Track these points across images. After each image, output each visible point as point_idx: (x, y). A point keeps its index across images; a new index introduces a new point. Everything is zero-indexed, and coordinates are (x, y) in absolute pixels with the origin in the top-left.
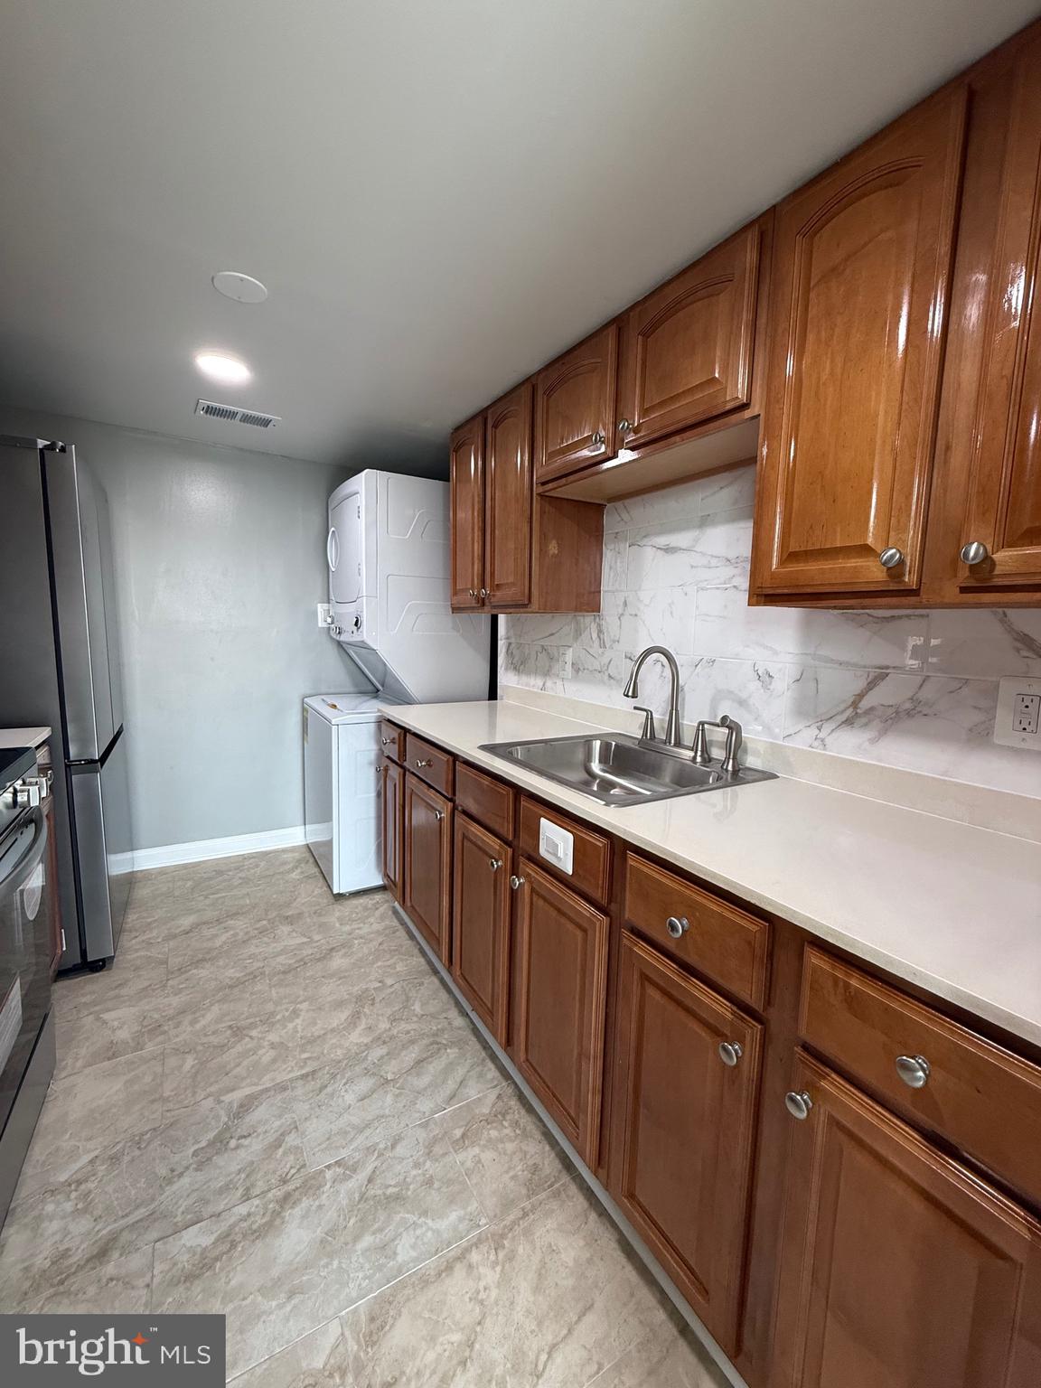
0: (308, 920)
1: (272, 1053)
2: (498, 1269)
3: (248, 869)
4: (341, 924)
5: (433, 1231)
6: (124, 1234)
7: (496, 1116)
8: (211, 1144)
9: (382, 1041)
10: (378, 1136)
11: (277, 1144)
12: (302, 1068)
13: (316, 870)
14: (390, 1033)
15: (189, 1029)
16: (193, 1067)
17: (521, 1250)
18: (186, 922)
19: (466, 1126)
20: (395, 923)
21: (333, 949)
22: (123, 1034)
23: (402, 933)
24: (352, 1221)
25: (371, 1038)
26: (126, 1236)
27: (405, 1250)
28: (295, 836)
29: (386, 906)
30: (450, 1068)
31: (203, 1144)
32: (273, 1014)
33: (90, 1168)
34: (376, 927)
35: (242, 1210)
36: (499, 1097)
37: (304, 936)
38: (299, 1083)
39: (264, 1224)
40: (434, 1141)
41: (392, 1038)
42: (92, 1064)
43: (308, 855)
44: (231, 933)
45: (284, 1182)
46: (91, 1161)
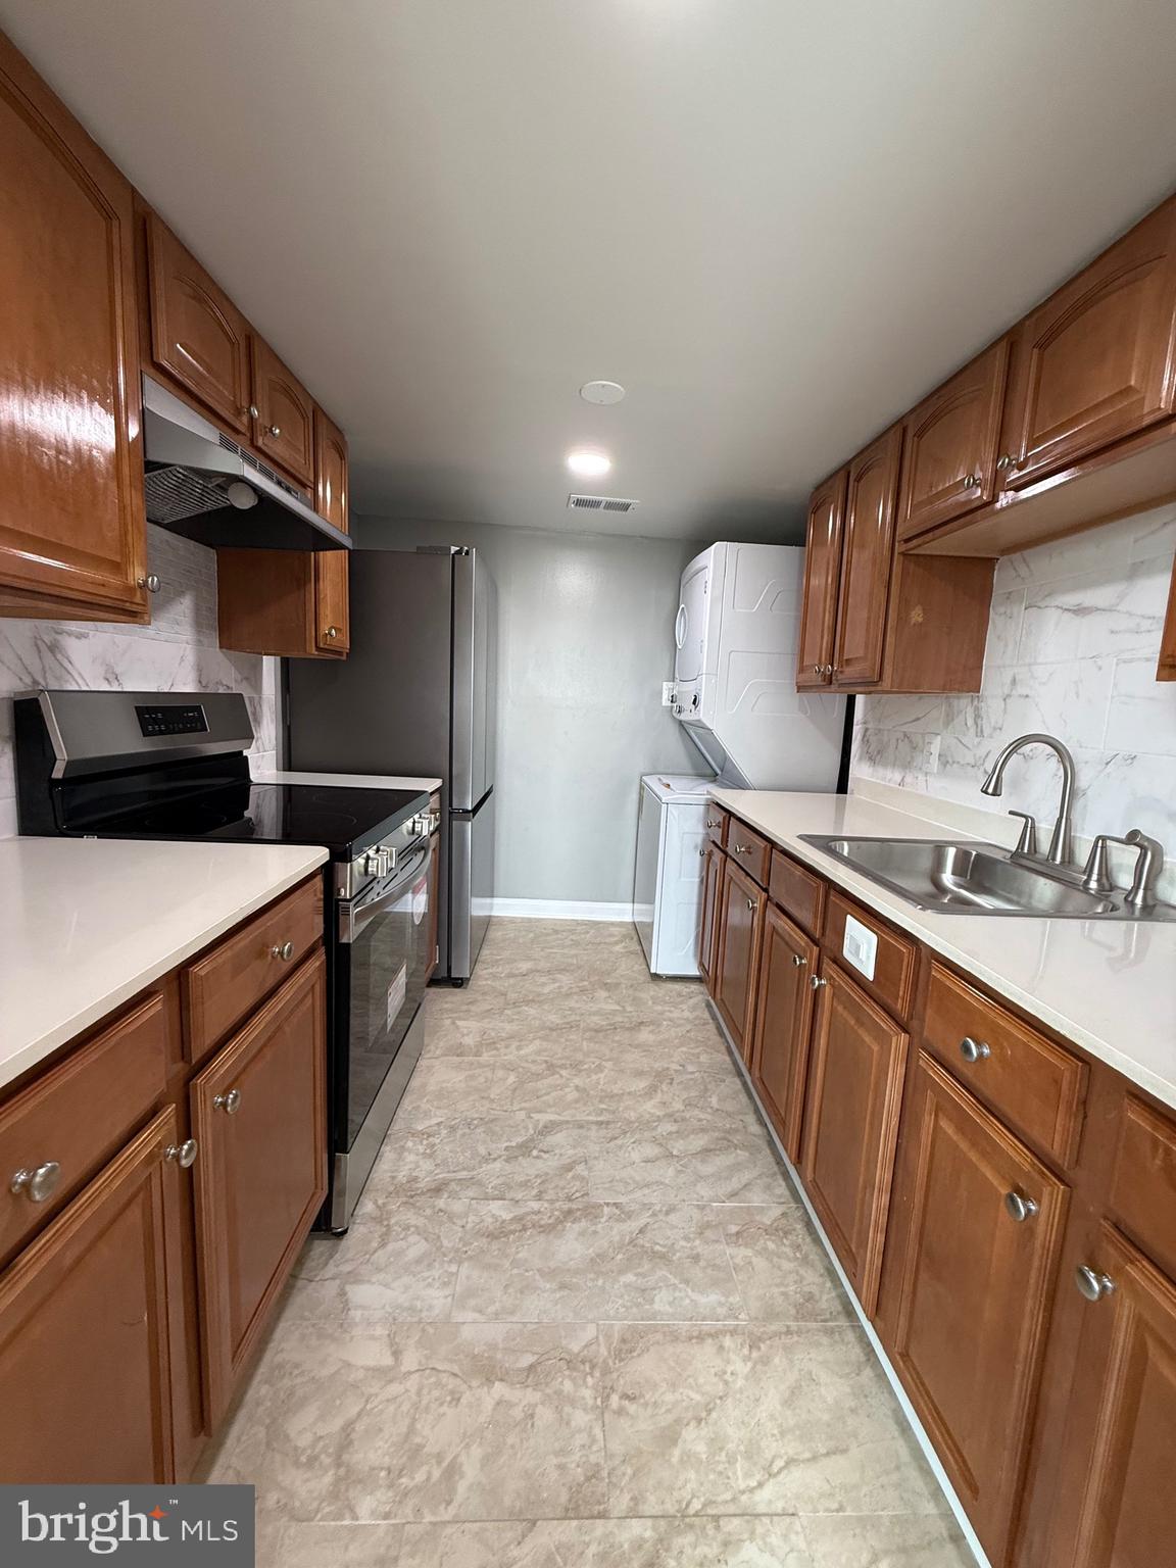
0: (624, 991)
1: (575, 1094)
2: (750, 1364)
3: (580, 934)
4: (654, 1003)
5: (692, 1301)
6: (453, 1183)
7: (776, 1230)
8: (520, 1146)
9: (671, 1117)
10: (655, 1197)
11: (569, 1168)
12: (598, 1115)
13: (639, 948)
14: (683, 1114)
15: (515, 1052)
16: (514, 1082)
17: (777, 1360)
18: (525, 966)
19: (743, 1226)
20: (707, 1015)
21: (642, 1022)
22: (469, 1041)
23: (712, 1027)
24: (620, 1256)
25: (663, 1113)
26: (453, 1186)
27: (661, 1302)
28: (622, 912)
29: (701, 997)
30: (736, 1167)
31: (514, 1144)
32: (581, 1062)
33: (436, 1128)
34: (687, 1014)
35: (535, 1205)
36: (784, 1214)
37: (619, 1004)
38: (594, 1127)
39: (550, 1224)
40: (708, 1225)
41: (684, 1119)
42: (446, 1055)
43: (634, 932)
44: (557, 985)
45: (569, 1199)
46: (438, 1124)
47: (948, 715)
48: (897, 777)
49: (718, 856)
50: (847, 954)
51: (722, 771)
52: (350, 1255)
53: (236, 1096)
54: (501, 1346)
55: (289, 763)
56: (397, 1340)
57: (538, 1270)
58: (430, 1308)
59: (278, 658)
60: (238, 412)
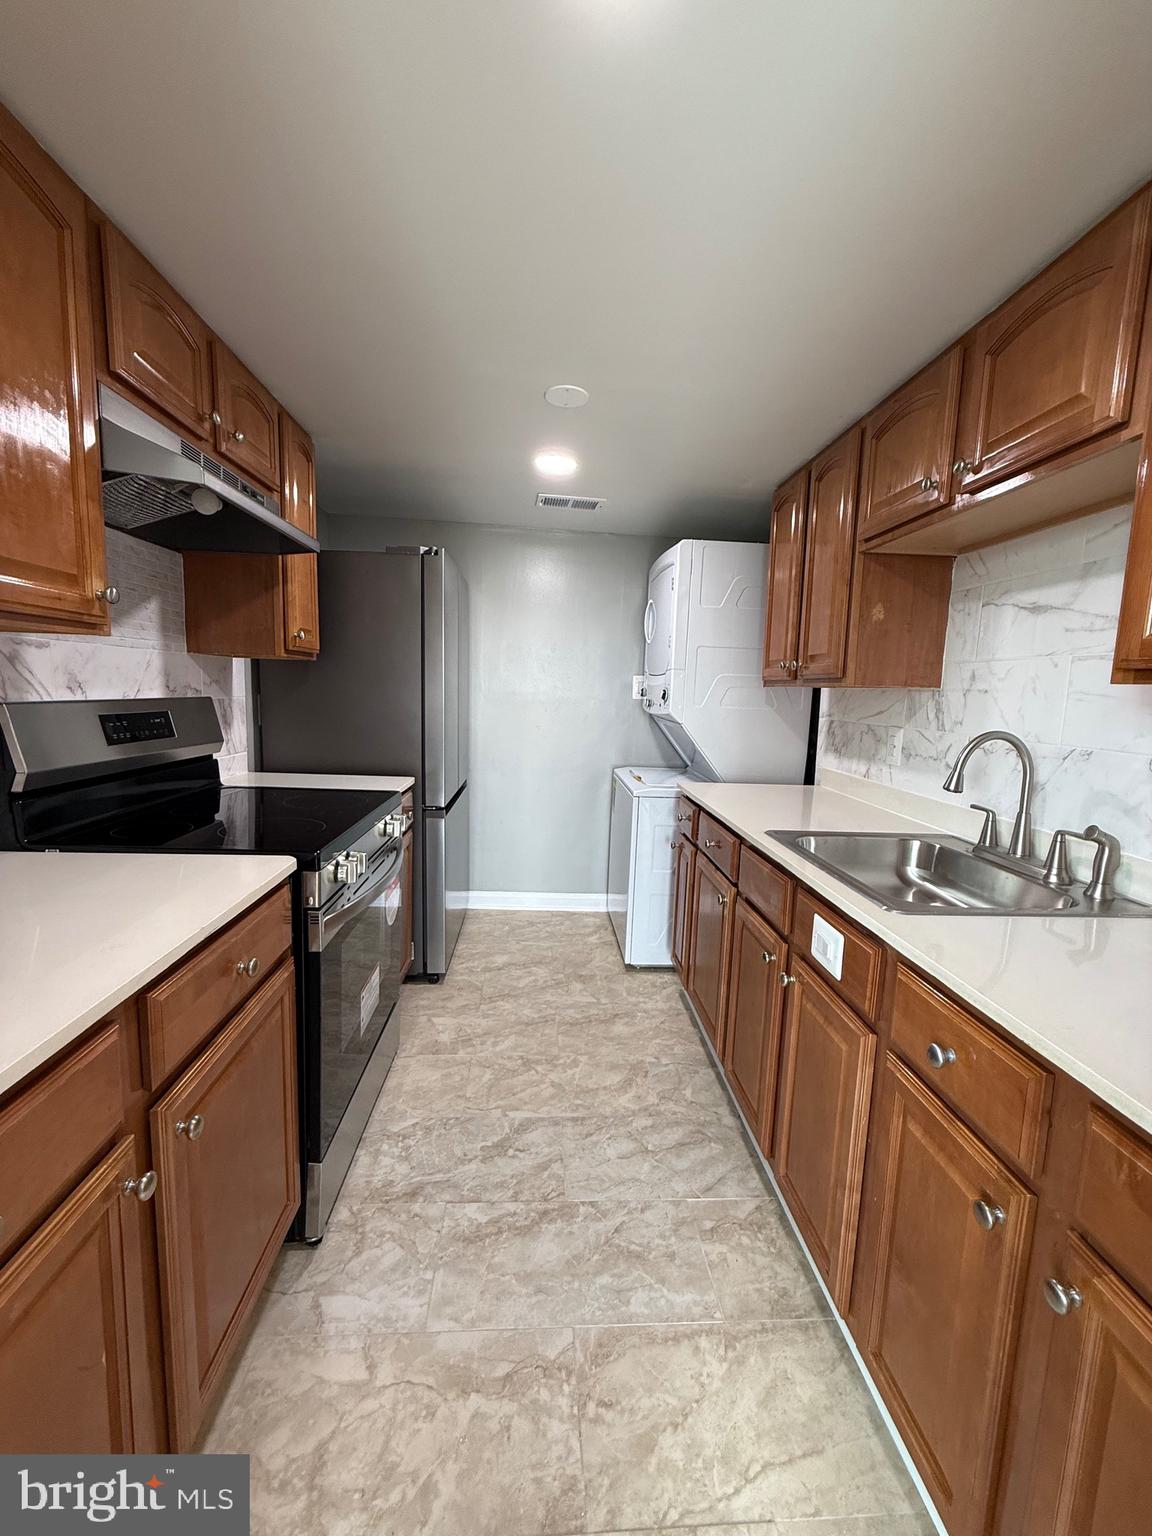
0: (599, 983)
1: (551, 1090)
2: (725, 1365)
3: (555, 925)
4: (629, 994)
5: (668, 1301)
6: (429, 1186)
7: (751, 1225)
8: (495, 1146)
9: (646, 1110)
10: (630, 1195)
11: (544, 1167)
12: (573, 1111)
13: (613, 938)
14: (658, 1108)
15: (491, 1049)
16: (490, 1080)
17: (752, 1360)
18: (500, 960)
19: (717, 1221)
20: (680, 1006)
21: (616, 1015)
22: (445, 1038)
23: (685, 1017)
24: (596, 1257)
25: (637, 1108)
26: (429, 1189)
27: (638, 1303)
28: (596, 903)
29: (674, 986)
30: (712, 1160)
31: (489, 1144)
32: (557, 1058)
33: (412, 1130)
34: (661, 1005)
35: (511, 1207)
36: (758, 1208)
37: (594, 996)
38: (570, 1124)
39: (525, 1226)
40: (683, 1222)
41: (659, 1113)
42: (422, 1054)
43: (607, 923)
44: (533, 978)
45: (546, 1200)
46: (413, 1125)
47: (910, 709)
48: (863, 769)
49: (688, 849)
50: (815, 952)
51: (692, 762)
52: (323, 1266)
53: (199, 1121)
54: (477, 1354)
55: (261, 764)
56: (372, 1353)
57: (514, 1275)
58: (405, 1318)
59: (249, 660)
60: (200, 419)
